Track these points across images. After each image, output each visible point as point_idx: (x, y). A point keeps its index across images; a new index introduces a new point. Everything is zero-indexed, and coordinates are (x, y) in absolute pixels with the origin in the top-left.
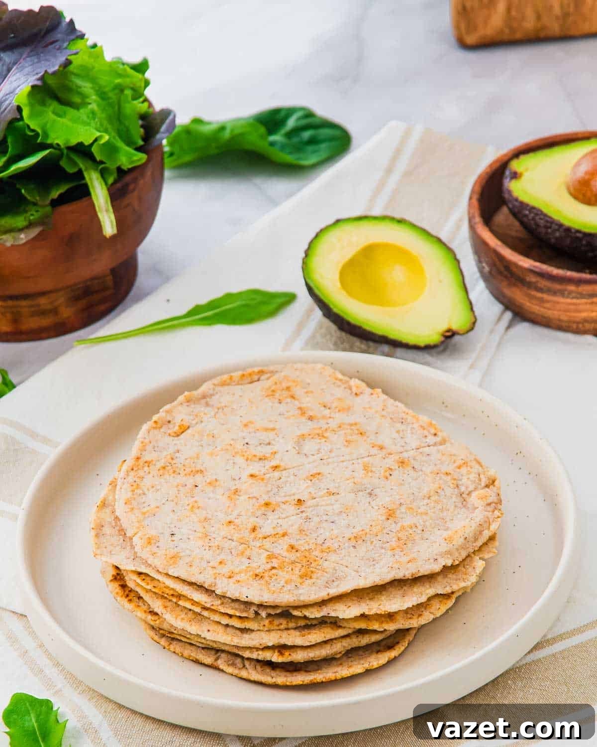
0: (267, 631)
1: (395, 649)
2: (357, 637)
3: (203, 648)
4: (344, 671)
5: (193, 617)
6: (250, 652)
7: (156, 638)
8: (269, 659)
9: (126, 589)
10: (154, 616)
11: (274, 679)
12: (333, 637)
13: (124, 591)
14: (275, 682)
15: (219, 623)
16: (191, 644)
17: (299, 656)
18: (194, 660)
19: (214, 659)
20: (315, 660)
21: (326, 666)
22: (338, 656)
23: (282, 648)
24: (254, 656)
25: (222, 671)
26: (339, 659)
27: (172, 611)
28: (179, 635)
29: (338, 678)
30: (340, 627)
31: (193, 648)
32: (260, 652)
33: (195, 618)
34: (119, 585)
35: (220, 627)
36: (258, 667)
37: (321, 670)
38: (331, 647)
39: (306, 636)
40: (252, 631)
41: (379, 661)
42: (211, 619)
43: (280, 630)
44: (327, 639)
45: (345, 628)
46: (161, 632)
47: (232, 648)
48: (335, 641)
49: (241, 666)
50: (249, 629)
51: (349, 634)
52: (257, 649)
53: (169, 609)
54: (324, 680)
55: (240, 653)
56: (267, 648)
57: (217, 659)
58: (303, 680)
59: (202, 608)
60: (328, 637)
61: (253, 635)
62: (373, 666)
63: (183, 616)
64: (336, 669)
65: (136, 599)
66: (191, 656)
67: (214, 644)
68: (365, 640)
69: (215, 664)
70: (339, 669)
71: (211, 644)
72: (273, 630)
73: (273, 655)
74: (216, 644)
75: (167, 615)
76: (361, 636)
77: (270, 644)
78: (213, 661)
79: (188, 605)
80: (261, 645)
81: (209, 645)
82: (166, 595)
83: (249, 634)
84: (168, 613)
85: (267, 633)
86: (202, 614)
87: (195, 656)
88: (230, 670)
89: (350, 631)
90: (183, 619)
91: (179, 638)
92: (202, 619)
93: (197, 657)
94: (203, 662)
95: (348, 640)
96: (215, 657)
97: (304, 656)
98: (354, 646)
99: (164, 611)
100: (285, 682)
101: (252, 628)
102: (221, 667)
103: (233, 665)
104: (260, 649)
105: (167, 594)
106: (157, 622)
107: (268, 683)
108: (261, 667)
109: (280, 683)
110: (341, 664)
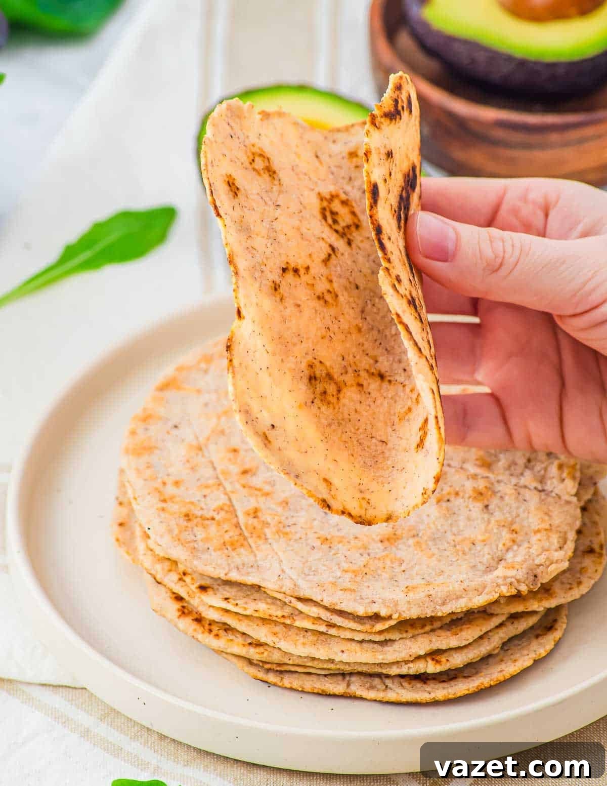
0: (411, 637)
1: (556, 629)
2: (513, 623)
3: (325, 676)
4: (510, 669)
5: (316, 639)
6: (398, 667)
7: (261, 675)
8: (423, 671)
9: (203, 622)
10: (257, 648)
11: (432, 694)
12: (489, 629)
13: (204, 627)
14: (434, 698)
15: (352, 640)
16: (309, 674)
17: (458, 660)
18: (320, 692)
19: (346, 685)
20: (474, 661)
21: (484, 667)
22: (496, 652)
23: (434, 655)
24: (404, 670)
25: (361, 698)
26: (497, 655)
27: (286, 637)
28: (293, 665)
29: (507, 678)
30: (492, 615)
31: (314, 678)
32: (411, 665)
33: (317, 640)
34: (193, 620)
35: (354, 644)
36: (405, 684)
37: (481, 672)
38: (489, 641)
39: (459, 634)
40: (393, 641)
41: (544, 647)
42: (342, 637)
43: (425, 633)
44: (483, 632)
45: (497, 615)
46: (267, 666)
47: (373, 666)
48: (490, 634)
49: (384, 687)
50: (390, 640)
51: (503, 621)
52: (407, 662)
53: (280, 635)
54: (492, 683)
55: (384, 671)
56: (419, 658)
57: (348, 685)
58: (467, 688)
59: (327, 625)
60: (484, 630)
61: (396, 646)
62: (540, 654)
63: (302, 640)
64: (500, 667)
65: (222, 633)
66: (316, 688)
67: (347, 667)
68: (522, 625)
69: (348, 691)
70: (503, 666)
71: (342, 667)
72: (418, 635)
73: (427, 665)
74: (349, 666)
75: (282, 643)
76: (516, 622)
77: (422, 653)
78: (346, 688)
79: (307, 624)
80: (410, 656)
81: (339, 669)
82: (274, 618)
83: (391, 646)
84: (282, 641)
85: (413, 640)
86: (329, 633)
87: (320, 687)
88: (372, 695)
89: (503, 618)
90: (304, 644)
91: (293, 669)
92: (326, 639)
93: (323, 688)
94: (331, 693)
95: (504, 629)
96: (346, 682)
97: (463, 659)
98: (511, 635)
99: (275, 639)
100: (447, 695)
101: (393, 637)
102: (359, 693)
103: (372, 687)
104: (409, 661)
105: (277, 616)
106: (266, 654)
107: (425, 702)
108: (409, 684)
109: (441, 698)
110: (502, 661)
